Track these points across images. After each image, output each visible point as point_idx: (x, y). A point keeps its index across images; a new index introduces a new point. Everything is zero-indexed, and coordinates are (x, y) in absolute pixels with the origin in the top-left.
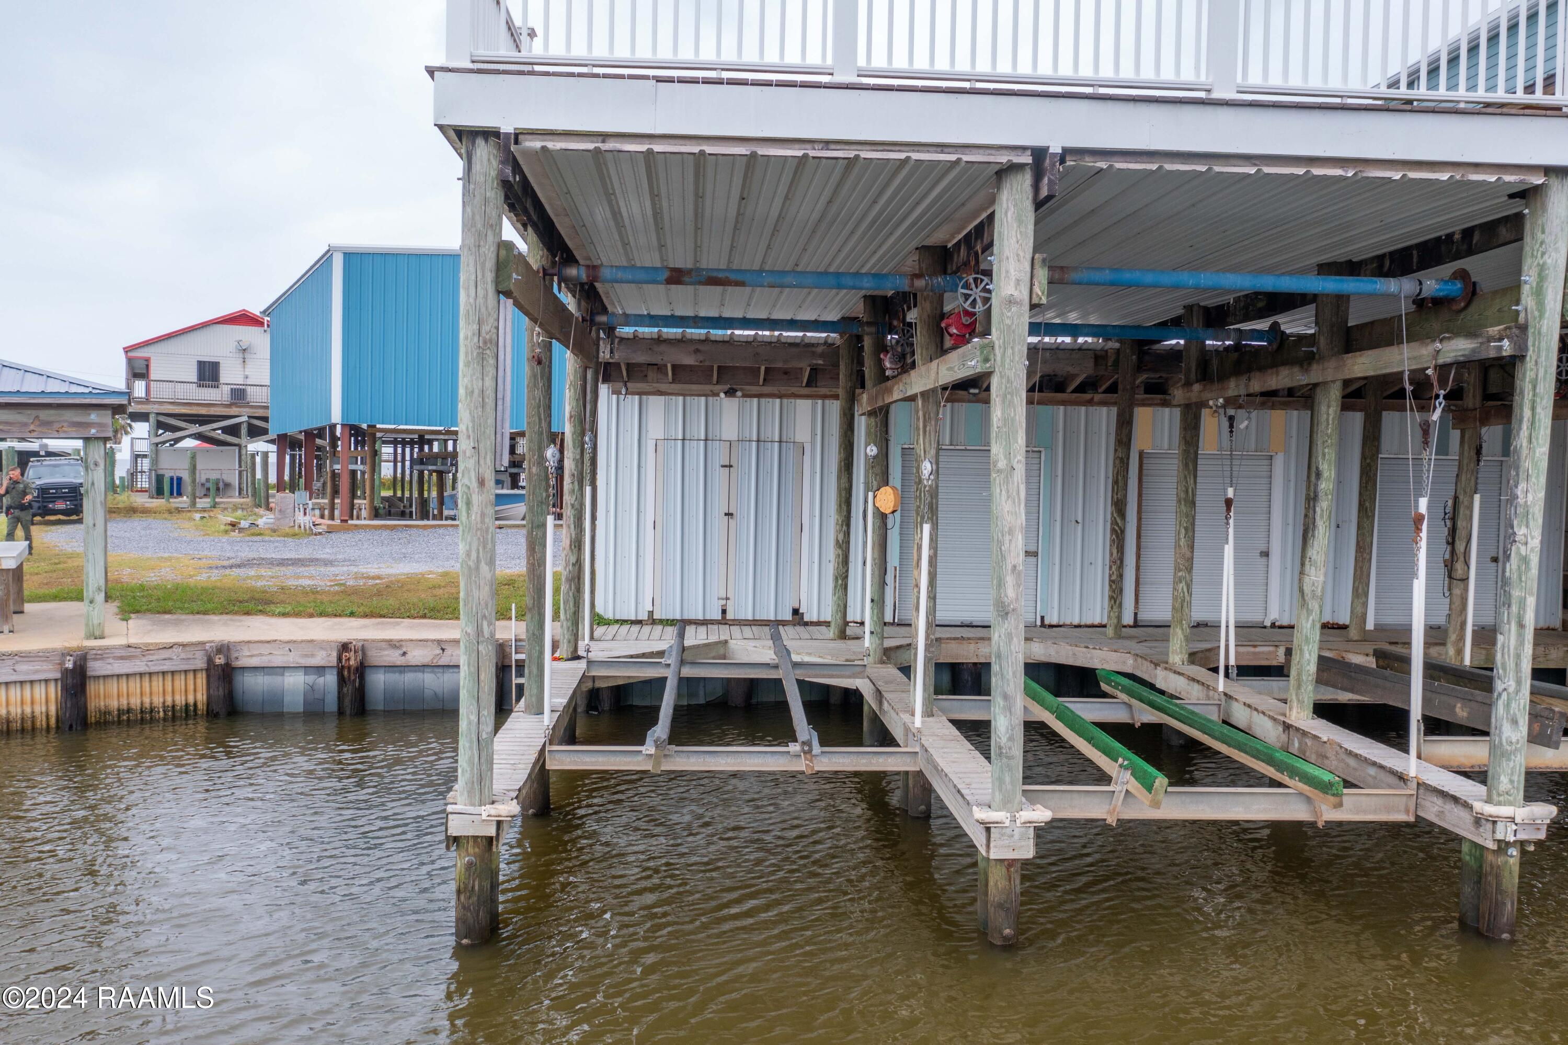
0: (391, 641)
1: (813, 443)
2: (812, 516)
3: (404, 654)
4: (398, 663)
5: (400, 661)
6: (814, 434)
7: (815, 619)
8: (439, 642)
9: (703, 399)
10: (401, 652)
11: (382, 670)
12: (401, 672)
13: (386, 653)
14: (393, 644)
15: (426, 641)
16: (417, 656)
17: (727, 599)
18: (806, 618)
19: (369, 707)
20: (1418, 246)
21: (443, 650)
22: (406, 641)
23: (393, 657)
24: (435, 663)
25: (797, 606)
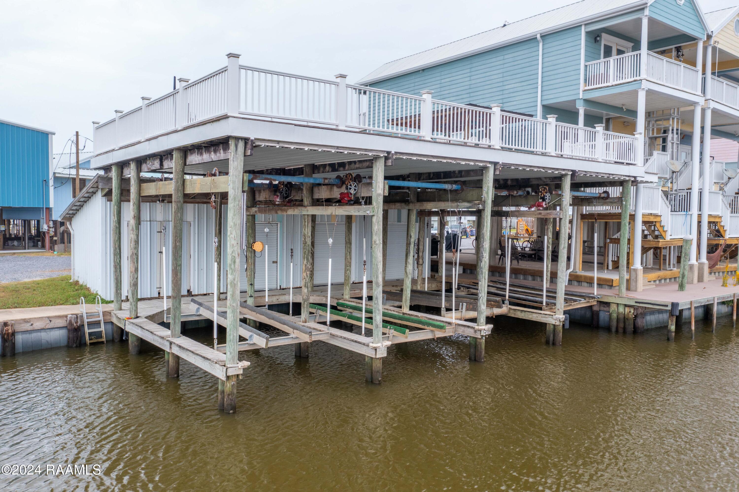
0: (25, 319)
1: (194, 221)
2: (194, 251)
3: (32, 325)
4: (29, 329)
5: (30, 328)
6: (195, 218)
7: (196, 294)
8: (48, 317)
9: (148, 203)
10: (30, 324)
11: (20, 333)
12: (30, 333)
13: (23, 325)
14: (26, 321)
15: (42, 318)
16: (38, 325)
17: (160, 288)
18: (193, 294)
19: (16, 351)
20: (443, 172)
21: (50, 321)
22: (32, 319)
23: (27, 327)
24: (47, 327)
25: (189, 289)
